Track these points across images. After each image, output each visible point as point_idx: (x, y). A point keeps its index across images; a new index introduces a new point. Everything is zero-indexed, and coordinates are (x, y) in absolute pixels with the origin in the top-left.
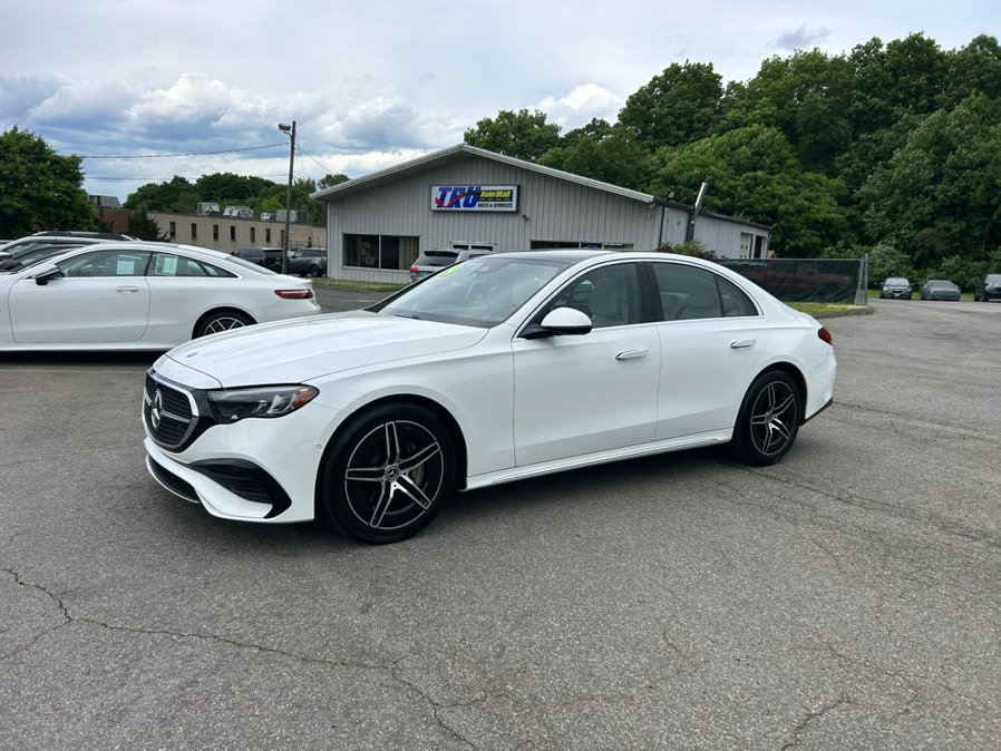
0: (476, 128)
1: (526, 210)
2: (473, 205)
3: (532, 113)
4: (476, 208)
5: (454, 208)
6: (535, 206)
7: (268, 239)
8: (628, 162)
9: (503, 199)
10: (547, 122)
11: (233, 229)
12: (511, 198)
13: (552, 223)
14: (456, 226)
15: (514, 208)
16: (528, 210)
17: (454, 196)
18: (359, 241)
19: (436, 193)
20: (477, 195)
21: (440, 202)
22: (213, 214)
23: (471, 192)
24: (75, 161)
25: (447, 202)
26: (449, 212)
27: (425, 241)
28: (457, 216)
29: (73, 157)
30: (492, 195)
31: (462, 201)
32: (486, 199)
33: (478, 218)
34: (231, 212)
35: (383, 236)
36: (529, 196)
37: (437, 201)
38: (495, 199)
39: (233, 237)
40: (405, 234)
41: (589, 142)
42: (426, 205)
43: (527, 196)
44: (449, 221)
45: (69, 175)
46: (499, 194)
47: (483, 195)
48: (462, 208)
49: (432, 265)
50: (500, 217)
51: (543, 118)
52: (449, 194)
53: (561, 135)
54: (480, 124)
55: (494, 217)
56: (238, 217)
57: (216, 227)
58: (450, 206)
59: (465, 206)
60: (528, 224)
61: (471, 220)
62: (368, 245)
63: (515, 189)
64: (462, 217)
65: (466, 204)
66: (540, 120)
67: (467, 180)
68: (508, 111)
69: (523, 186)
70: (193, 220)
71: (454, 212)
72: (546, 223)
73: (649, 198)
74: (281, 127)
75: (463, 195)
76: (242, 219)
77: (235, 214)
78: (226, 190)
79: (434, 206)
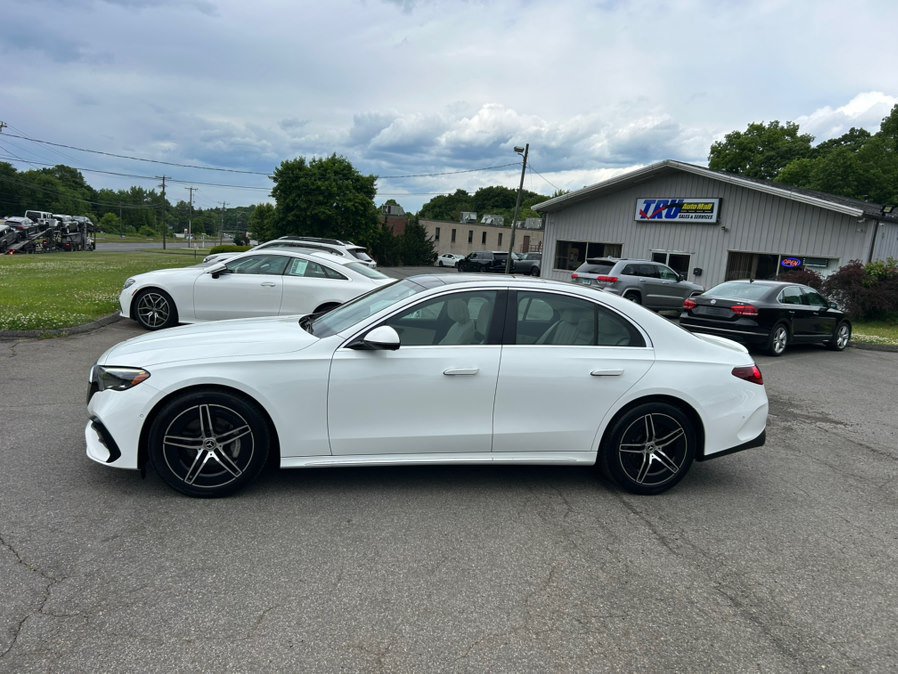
0: (724, 141)
1: (727, 222)
2: (675, 216)
3: (783, 124)
4: (677, 219)
5: (656, 219)
6: (735, 219)
7: (500, 243)
8: (885, 172)
9: (704, 211)
10: (799, 134)
11: (484, 234)
12: (712, 210)
13: (751, 235)
14: (657, 235)
15: (714, 220)
16: (729, 221)
17: (657, 207)
18: (570, 246)
19: (641, 205)
20: (678, 207)
21: (644, 214)
22: (471, 222)
23: (673, 204)
24: (372, 179)
25: (650, 214)
26: (652, 222)
27: (626, 249)
28: (659, 226)
29: (371, 177)
30: (694, 207)
31: (664, 212)
32: (688, 211)
33: (679, 228)
34: (486, 220)
35: (590, 244)
36: (731, 209)
37: (641, 212)
38: (696, 211)
39: (484, 241)
40: (609, 242)
41: (843, 152)
42: (631, 214)
43: (728, 208)
44: (650, 231)
45: (366, 190)
46: (700, 207)
47: (685, 207)
48: (664, 219)
49: (590, 272)
50: (700, 228)
51: (796, 128)
52: (653, 207)
53: (814, 145)
54: (728, 137)
55: (695, 227)
56: (491, 225)
57: (471, 232)
58: (653, 217)
59: (667, 217)
60: (727, 235)
61: (672, 230)
62: (576, 251)
63: (716, 202)
64: (663, 228)
65: (667, 216)
66: (792, 131)
67: (669, 194)
68: (758, 123)
69: (726, 198)
70: (454, 226)
71: (656, 222)
72: (745, 235)
73: (857, 212)
74: (516, 150)
75: (666, 206)
76: (494, 226)
77: (489, 221)
78: (497, 201)
79: (638, 217)
